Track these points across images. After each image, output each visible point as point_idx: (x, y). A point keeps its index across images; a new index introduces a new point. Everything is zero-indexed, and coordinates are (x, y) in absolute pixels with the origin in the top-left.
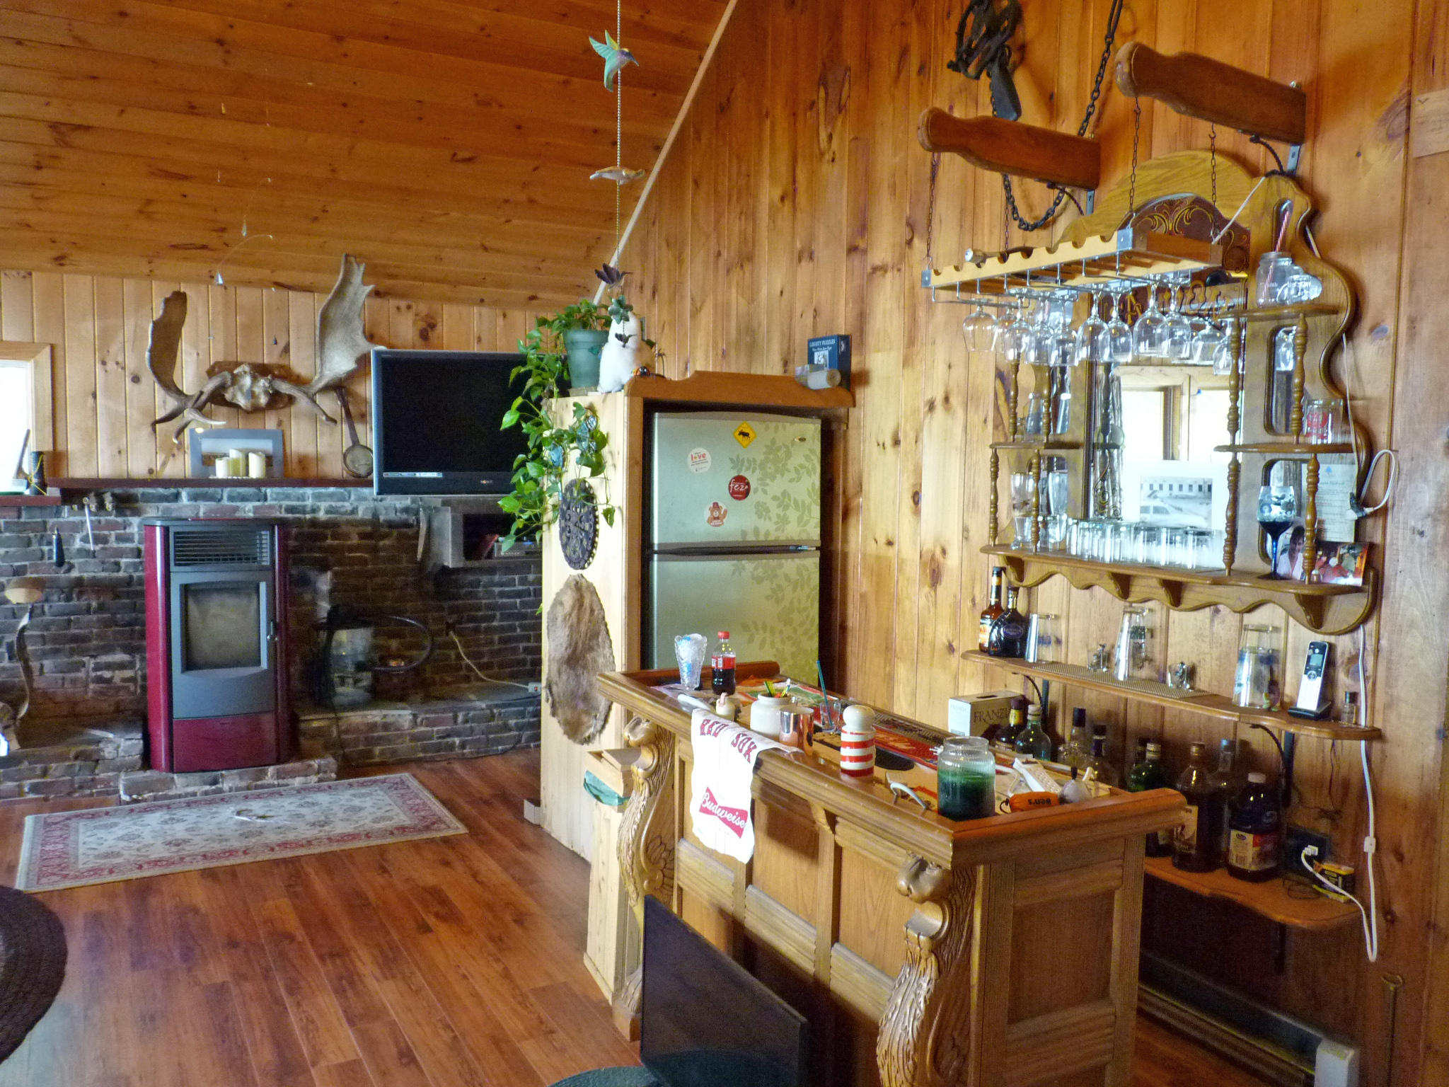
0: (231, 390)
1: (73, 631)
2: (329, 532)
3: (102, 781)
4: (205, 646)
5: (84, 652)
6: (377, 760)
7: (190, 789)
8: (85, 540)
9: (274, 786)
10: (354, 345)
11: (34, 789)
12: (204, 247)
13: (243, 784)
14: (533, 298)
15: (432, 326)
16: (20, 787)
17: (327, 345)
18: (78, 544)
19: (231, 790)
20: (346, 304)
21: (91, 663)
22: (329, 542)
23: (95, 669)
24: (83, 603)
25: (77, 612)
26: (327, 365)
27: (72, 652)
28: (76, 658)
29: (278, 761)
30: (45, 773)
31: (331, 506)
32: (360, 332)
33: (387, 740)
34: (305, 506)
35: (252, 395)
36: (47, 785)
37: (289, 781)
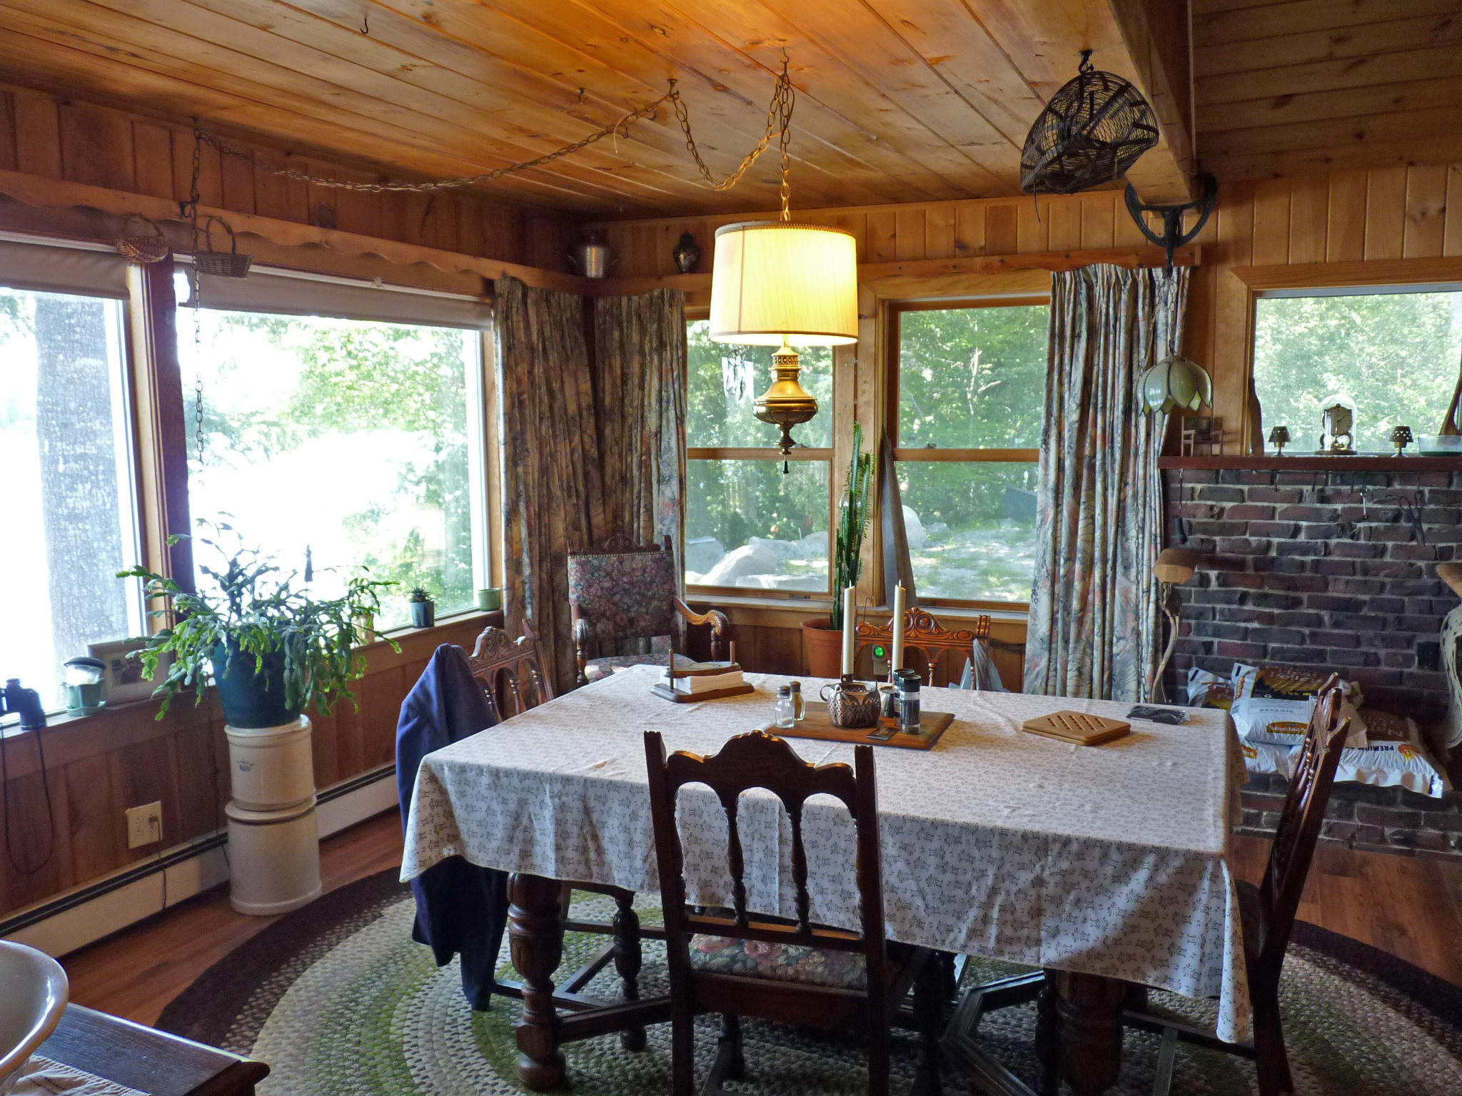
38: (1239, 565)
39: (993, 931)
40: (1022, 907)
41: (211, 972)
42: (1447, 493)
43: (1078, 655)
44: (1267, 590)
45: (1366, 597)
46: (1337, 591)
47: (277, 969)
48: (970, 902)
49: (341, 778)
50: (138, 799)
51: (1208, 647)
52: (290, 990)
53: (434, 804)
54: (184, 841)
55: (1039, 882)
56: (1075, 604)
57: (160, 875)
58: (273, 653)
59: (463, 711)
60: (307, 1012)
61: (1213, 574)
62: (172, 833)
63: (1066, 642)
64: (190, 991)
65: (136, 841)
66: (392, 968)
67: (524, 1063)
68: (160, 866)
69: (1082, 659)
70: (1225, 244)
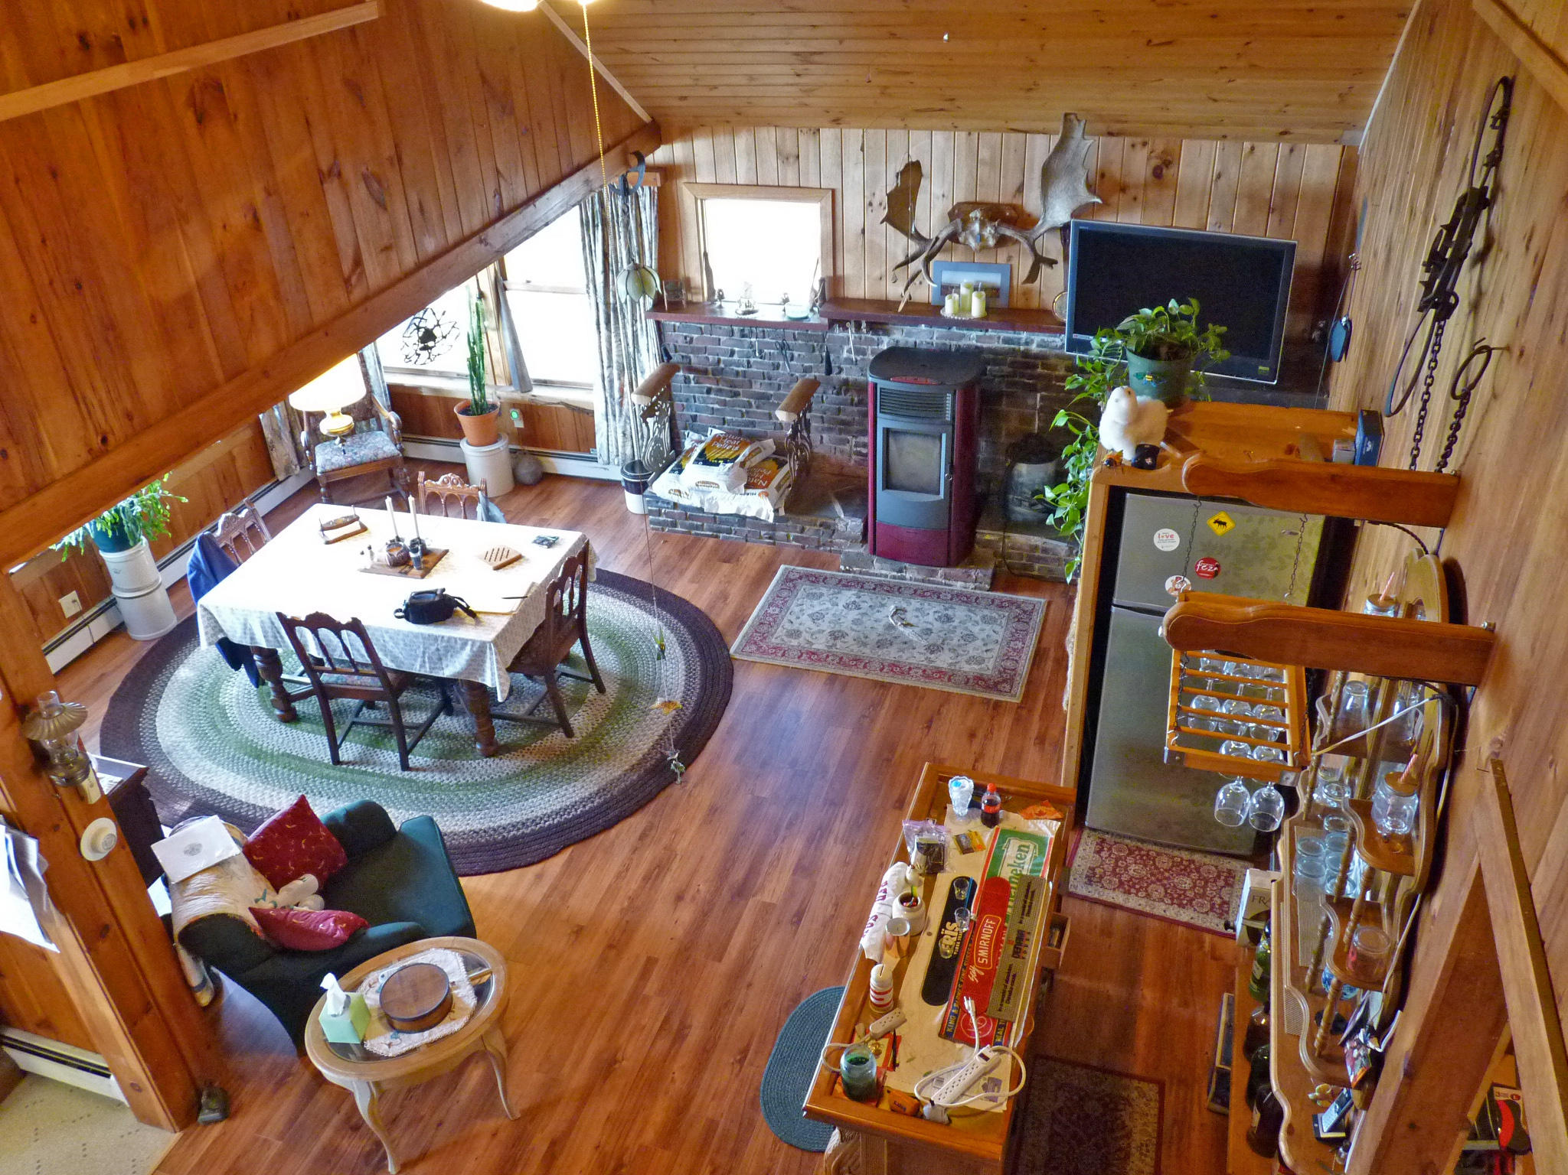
0: (963, 234)
1: (842, 417)
2: (1039, 362)
3: (837, 544)
4: (899, 473)
5: (848, 433)
6: (1036, 573)
7: (884, 572)
8: (849, 351)
9: (941, 584)
10: (1075, 194)
11: (796, 539)
12: (942, 110)
13: (920, 577)
14: (1285, 133)
15: (1167, 164)
16: (788, 536)
17: (1050, 193)
18: (845, 355)
19: (911, 579)
20: (1069, 155)
21: (853, 441)
22: (1039, 370)
23: (856, 446)
24: (848, 396)
25: (844, 403)
26: (1050, 212)
27: (841, 432)
28: (843, 436)
29: (948, 565)
30: (802, 530)
31: (1043, 341)
32: (1083, 180)
33: (1044, 560)
34: (1020, 339)
35: (982, 238)
36: (803, 538)
37: (954, 583)
38: (705, 372)
39: (427, 665)
40: (435, 658)
41: (128, 678)
42: (805, 335)
43: (622, 424)
44: (720, 387)
45: (772, 392)
46: (757, 388)
47: (161, 672)
48: (417, 656)
49: (175, 547)
50: (63, 592)
51: (694, 418)
52: (169, 684)
53: (208, 619)
54: (94, 606)
55: (438, 650)
56: (617, 395)
57: (86, 628)
58: (116, 523)
59: (217, 566)
60: (179, 694)
61: (692, 376)
62: (86, 604)
63: (614, 416)
64: (120, 689)
65: (68, 614)
66: (218, 666)
67: (277, 712)
68: (85, 624)
69: (625, 426)
70: (680, 166)
